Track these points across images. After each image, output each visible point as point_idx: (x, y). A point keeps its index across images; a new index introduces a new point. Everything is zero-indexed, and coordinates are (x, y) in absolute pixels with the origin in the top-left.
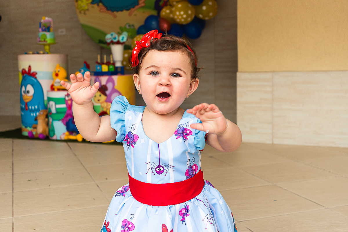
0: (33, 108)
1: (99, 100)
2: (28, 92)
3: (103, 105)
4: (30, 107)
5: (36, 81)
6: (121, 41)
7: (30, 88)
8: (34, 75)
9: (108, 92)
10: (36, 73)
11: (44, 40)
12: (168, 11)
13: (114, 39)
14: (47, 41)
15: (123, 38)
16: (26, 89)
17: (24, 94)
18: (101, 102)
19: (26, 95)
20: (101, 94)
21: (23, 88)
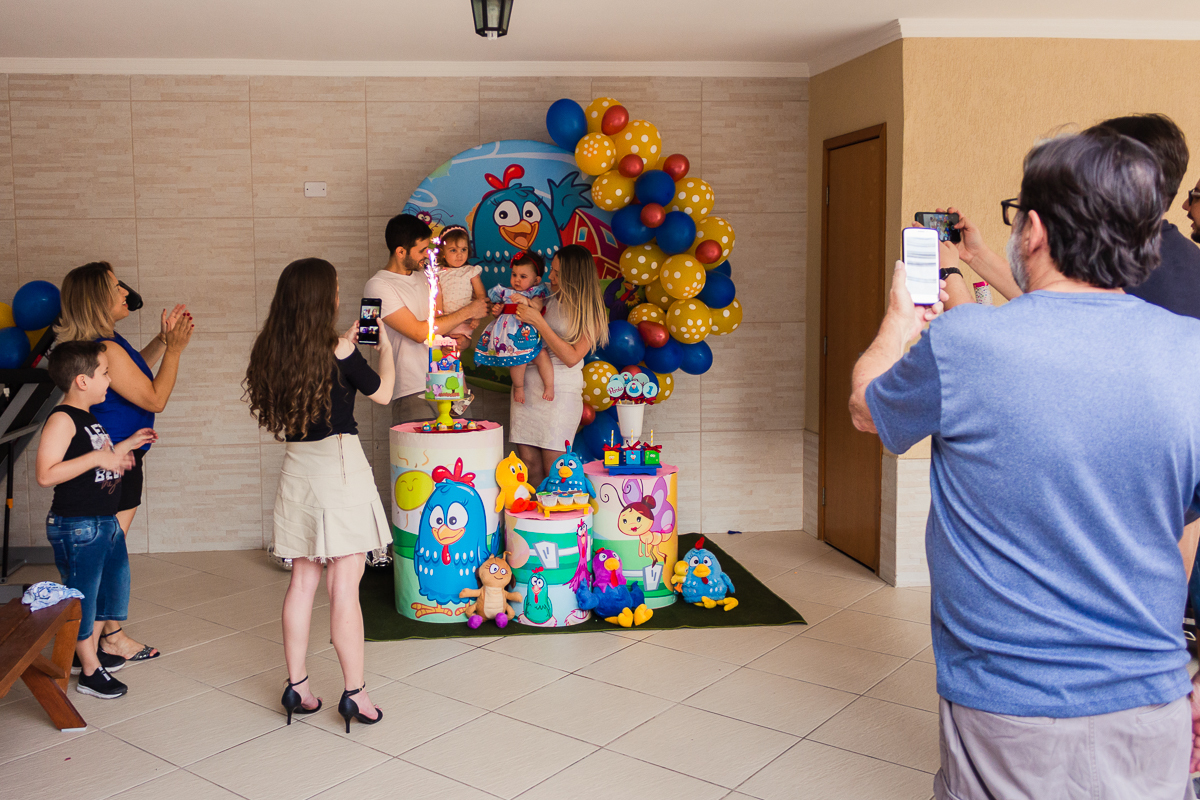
0: (465, 556)
1: (634, 529)
2: (453, 520)
3: (643, 538)
4: (457, 557)
5: (472, 493)
6: (648, 396)
7: (457, 511)
8: (468, 479)
9: (655, 511)
10: (474, 475)
11: (453, 391)
12: (654, 315)
13: (632, 390)
14: (458, 394)
15: (651, 388)
16: (446, 514)
17: (438, 526)
18: (639, 532)
19: (445, 527)
20: (640, 515)
21: (437, 512)
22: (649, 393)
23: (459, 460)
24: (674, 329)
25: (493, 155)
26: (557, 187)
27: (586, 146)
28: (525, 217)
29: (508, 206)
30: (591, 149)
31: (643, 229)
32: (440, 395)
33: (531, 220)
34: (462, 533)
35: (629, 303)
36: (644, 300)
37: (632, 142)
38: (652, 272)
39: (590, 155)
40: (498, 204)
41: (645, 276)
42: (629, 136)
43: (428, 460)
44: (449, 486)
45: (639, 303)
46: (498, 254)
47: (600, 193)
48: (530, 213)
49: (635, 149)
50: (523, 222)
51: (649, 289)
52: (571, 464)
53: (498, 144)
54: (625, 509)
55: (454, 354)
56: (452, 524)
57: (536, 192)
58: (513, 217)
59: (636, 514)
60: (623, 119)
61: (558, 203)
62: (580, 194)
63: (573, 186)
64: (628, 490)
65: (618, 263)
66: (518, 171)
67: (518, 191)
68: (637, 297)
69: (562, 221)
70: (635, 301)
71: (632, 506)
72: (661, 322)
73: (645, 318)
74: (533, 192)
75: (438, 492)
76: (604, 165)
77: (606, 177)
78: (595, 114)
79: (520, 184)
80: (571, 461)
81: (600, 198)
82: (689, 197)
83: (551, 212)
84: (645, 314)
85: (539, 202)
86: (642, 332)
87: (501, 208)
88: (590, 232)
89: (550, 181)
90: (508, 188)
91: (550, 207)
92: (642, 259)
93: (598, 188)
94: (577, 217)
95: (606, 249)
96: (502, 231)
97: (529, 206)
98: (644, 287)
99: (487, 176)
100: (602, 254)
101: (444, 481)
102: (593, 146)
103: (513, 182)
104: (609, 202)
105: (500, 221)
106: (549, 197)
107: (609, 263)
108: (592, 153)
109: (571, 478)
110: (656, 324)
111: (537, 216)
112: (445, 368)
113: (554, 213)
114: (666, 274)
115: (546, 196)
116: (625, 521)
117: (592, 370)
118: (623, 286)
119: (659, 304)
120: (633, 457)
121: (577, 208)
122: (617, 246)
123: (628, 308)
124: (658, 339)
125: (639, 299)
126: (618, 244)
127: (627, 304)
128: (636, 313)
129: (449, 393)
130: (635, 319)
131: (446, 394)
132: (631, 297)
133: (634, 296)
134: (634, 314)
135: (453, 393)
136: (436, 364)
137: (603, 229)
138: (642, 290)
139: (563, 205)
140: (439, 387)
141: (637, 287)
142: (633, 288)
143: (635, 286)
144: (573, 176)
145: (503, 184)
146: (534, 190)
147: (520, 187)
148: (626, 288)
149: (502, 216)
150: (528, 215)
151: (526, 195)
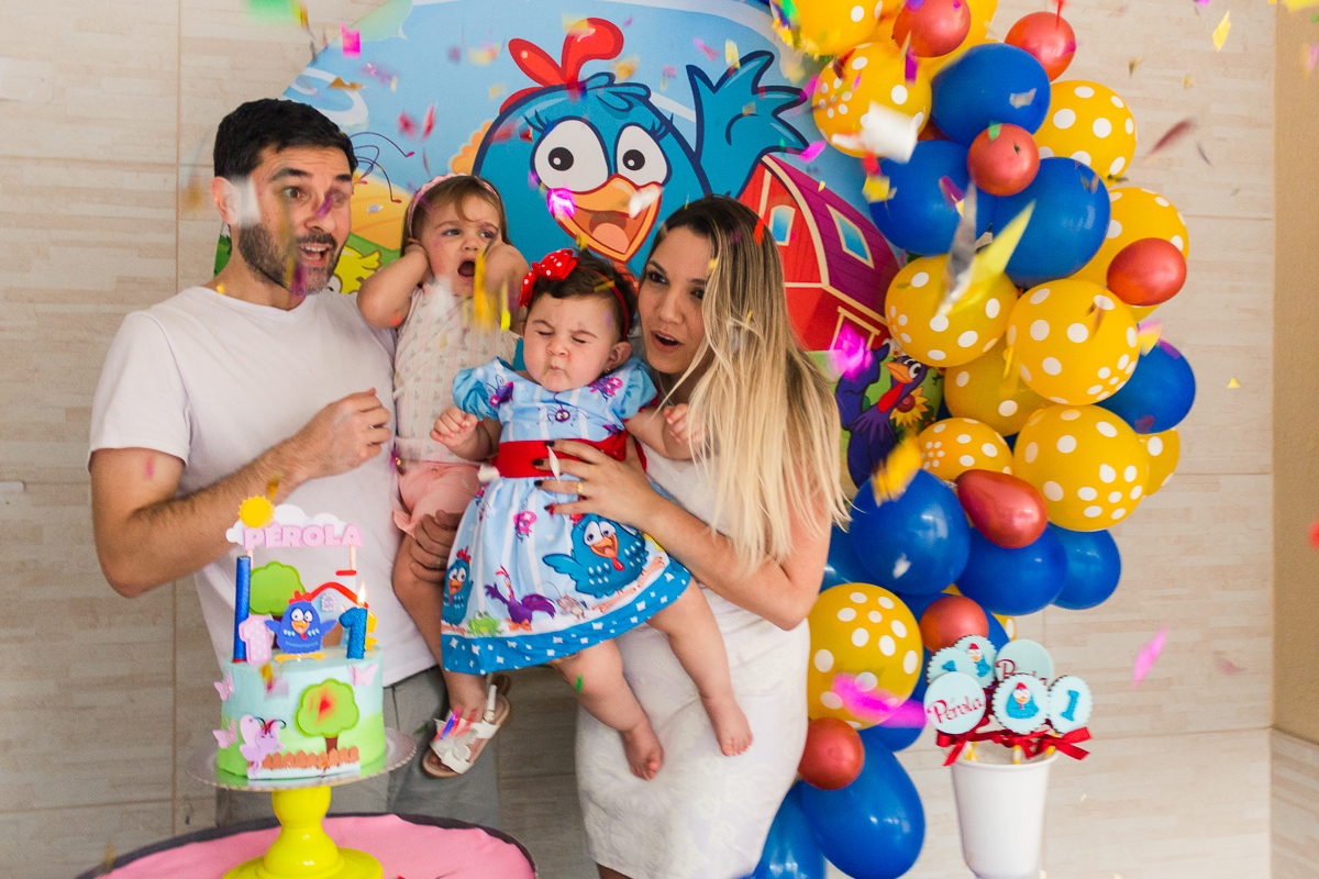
11: (332, 743)
12: (988, 450)
13: (1016, 709)
14: (352, 754)
15: (1073, 697)
24: (1054, 491)
26: (715, 89)
28: (622, 170)
29: (572, 135)
32: (273, 762)
33: (639, 177)
35: (898, 416)
36: (942, 412)
40: (546, 128)
41: (968, 339)
45: (929, 419)
48: (636, 159)
50: (617, 183)
51: (963, 379)
57: (654, 100)
58: (589, 167)
61: (714, 133)
62: (775, 114)
63: (756, 90)
65: (882, 312)
66: (605, 37)
67: (605, 94)
68: (919, 400)
70: (916, 413)
72: (1007, 470)
73: (967, 462)
74: (645, 99)
77: (864, 53)
79: (611, 77)
82: (1084, 124)
83: (694, 158)
84: (965, 449)
85: (662, 129)
86: (967, 499)
88: (799, 215)
89: (693, 72)
90: (575, 84)
91: (693, 144)
93: (838, 83)
94: (768, 176)
95: (842, 267)
97: (634, 139)
98: (941, 375)
99: (516, 46)
100: (834, 282)
103: (588, 70)
106: (692, 116)
107: (850, 308)
110: (997, 477)
111: (655, 167)
112: (305, 643)
113: (704, 162)
114: (1040, 330)
115: (682, 113)
117: (845, 615)
118: (887, 370)
119: (997, 424)
121: (766, 152)
122: (870, 263)
123: (897, 431)
124: (1019, 523)
125: (927, 407)
126: (875, 260)
127: (895, 419)
128: (938, 445)
129: (312, 754)
130: (936, 464)
131: (300, 759)
132: (906, 401)
133: (913, 398)
134: (934, 449)
135: (329, 749)
136: (263, 627)
137: (834, 213)
138: (935, 379)
139: (729, 141)
140: (267, 727)
141: (922, 371)
142: (913, 376)
143: (917, 371)
144: (755, 64)
145: (561, 71)
146: (649, 94)
147: (611, 83)
148: (892, 377)
149: (557, 161)
150: (631, 163)
151: (626, 106)
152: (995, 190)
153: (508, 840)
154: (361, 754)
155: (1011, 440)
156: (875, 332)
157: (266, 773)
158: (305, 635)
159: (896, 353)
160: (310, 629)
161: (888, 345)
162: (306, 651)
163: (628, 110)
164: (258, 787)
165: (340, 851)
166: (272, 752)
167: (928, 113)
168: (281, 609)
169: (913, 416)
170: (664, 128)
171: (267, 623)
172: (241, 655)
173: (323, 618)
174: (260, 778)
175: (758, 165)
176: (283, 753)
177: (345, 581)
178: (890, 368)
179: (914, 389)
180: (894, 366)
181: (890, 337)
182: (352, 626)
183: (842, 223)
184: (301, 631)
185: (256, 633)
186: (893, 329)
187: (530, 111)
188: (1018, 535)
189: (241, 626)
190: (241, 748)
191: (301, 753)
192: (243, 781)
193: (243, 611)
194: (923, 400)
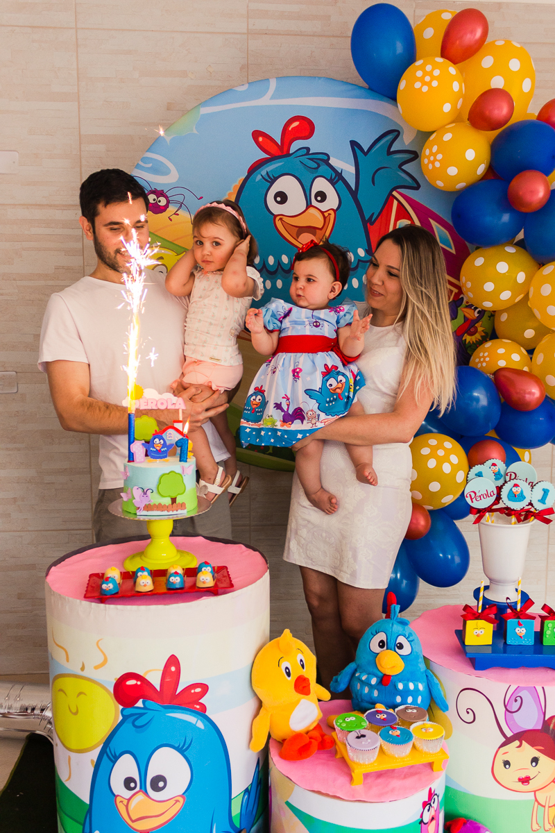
1: (525, 780)
2: (158, 783)
3: (541, 796)
5: (200, 725)
6: (540, 507)
7: (168, 762)
8: (193, 699)
10: (205, 688)
11: (174, 500)
12: (516, 357)
13: (513, 497)
14: (183, 506)
15: (546, 492)
16: (143, 769)
17: (128, 794)
18: (533, 785)
19: (141, 796)
20: (537, 754)
21: (125, 767)
22: (543, 501)
23: (173, 660)
24: (552, 380)
25: (265, 101)
26: (366, 154)
27: (419, 74)
28: (314, 203)
29: (287, 184)
30: (427, 79)
31: (506, 218)
32: (148, 508)
33: (324, 206)
34: (179, 806)
36: (493, 335)
37: (493, 71)
38: (515, 287)
39: (425, 89)
40: (272, 180)
41: (506, 295)
42: (487, 62)
43: (105, 661)
44: (149, 715)
45: (484, 339)
46: (271, 260)
47: (440, 157)
48: (322, 196)
49: (497, 82)
50: (311, 210)
51: (504, 317)
52: (401, 646)
53: (273, 84)
54: (508, 741)
55: (178, 426)
56: (156, 788)
57: (332, 161)
58: (296, 203)
59: (529, 751)
60: (479, 33)
61: (365, 180)
62: (400, 166)
63: (389, 153)
64: (515, 706)
65: (458, 278)
66: (304, 127)
67: (304, 159)
68: (480, 329)
69: (372, 206)
70: (478, 336)
71: (522, 736)
72: (526, 369)
73: (503, 363)
74: (327, 162)
75: (128, 726)
76: (447, 108)
77: (450, 131)
78: (429, 33)
79: (308, 149)
80: (401, 639)
81: (437, 164)
83: (354, 194)
84: (501, 357)
85: (336, 178)
86: (500, 384)
87: (278, 186)
89: (354, 145)
90: (288, 155)
91: (353, 187)
92: (502, 267)
93: (435, 149)
94: (395, 203)
96: (279, 224)
97: (321, 184)
98: (493, 315)
99: (256, 134)
101: (140, 704)
102: (430, 74)
103: (296, 145)
104: (452, 171)
105: (275, 208)
106: (352, 170)
108: (429, 84)
109: (401, 677)
110: (519, 373)
111: (332, 201)
112: (160, 455)
113: (359, 197)
115: (346, 167)
116: (507, 763)
117: (425, 451)
118: (462, 312)
119: (520, 342)
120: (521, 631)
121: (395, 189)
122: (453, 251)
123: (467, 346)
124: (528, 397)
125: (484, 333)
126: (456, 249)
127: (465, 340)
128: (486, 354)
129: (165, 505)
130: (484, 364)
131: (160, 507)
132: (472, 330)
133: (476, 328)
134: (484, 357)
135: (172, 503)
136: (141, 446)
137: (433, 223)
138: (489, 317)
139: (374, 184)
140: (145, 493)
141: (482, 313)
142: (477, 315)
143: (478, 312)
144: (390, 137)
145: (280, 148)
146: (329, 159)
147: (308, 153)
148: (465, 316)
149: (279, 199)
150: (319, 198)
151: (316, 166)
152: (524, 210)
153: (255, 550)
154: (187, 506)
155: (531, 352)
156: (455, 290)
157: (145, 513)
158: (160, 451)
159: (467, 302)
160: (162, 448)
161: (462, 298)
162: (161, 458)
163: (317, 168)
164: (142, 518)
165: (178, 551)
166: (147, 503)
167: (488, 165)
168: (149, 438)
169: (476, 338)
170: (337, 177)
171: (143, 444)
172: (131, 459)
173: (168, 443)
174: (143, 515)
175: (390, 198)
176: (152, 504)
177: (176, 425)
178: (463, 311)
179: (477, 322)
180: (465, 310)
181: (462, 293)
182: (181, 447)
183: (437, 228)
184: (158, 448)
185: (138, 448)
186: (464, 290)
187: (263, 171)
188: (528, 404)
189: (131, 446)
190: (134, 501)
191: (160, 504)
192: (134, 516)
193: (132, 439)
194: (483, 329)
